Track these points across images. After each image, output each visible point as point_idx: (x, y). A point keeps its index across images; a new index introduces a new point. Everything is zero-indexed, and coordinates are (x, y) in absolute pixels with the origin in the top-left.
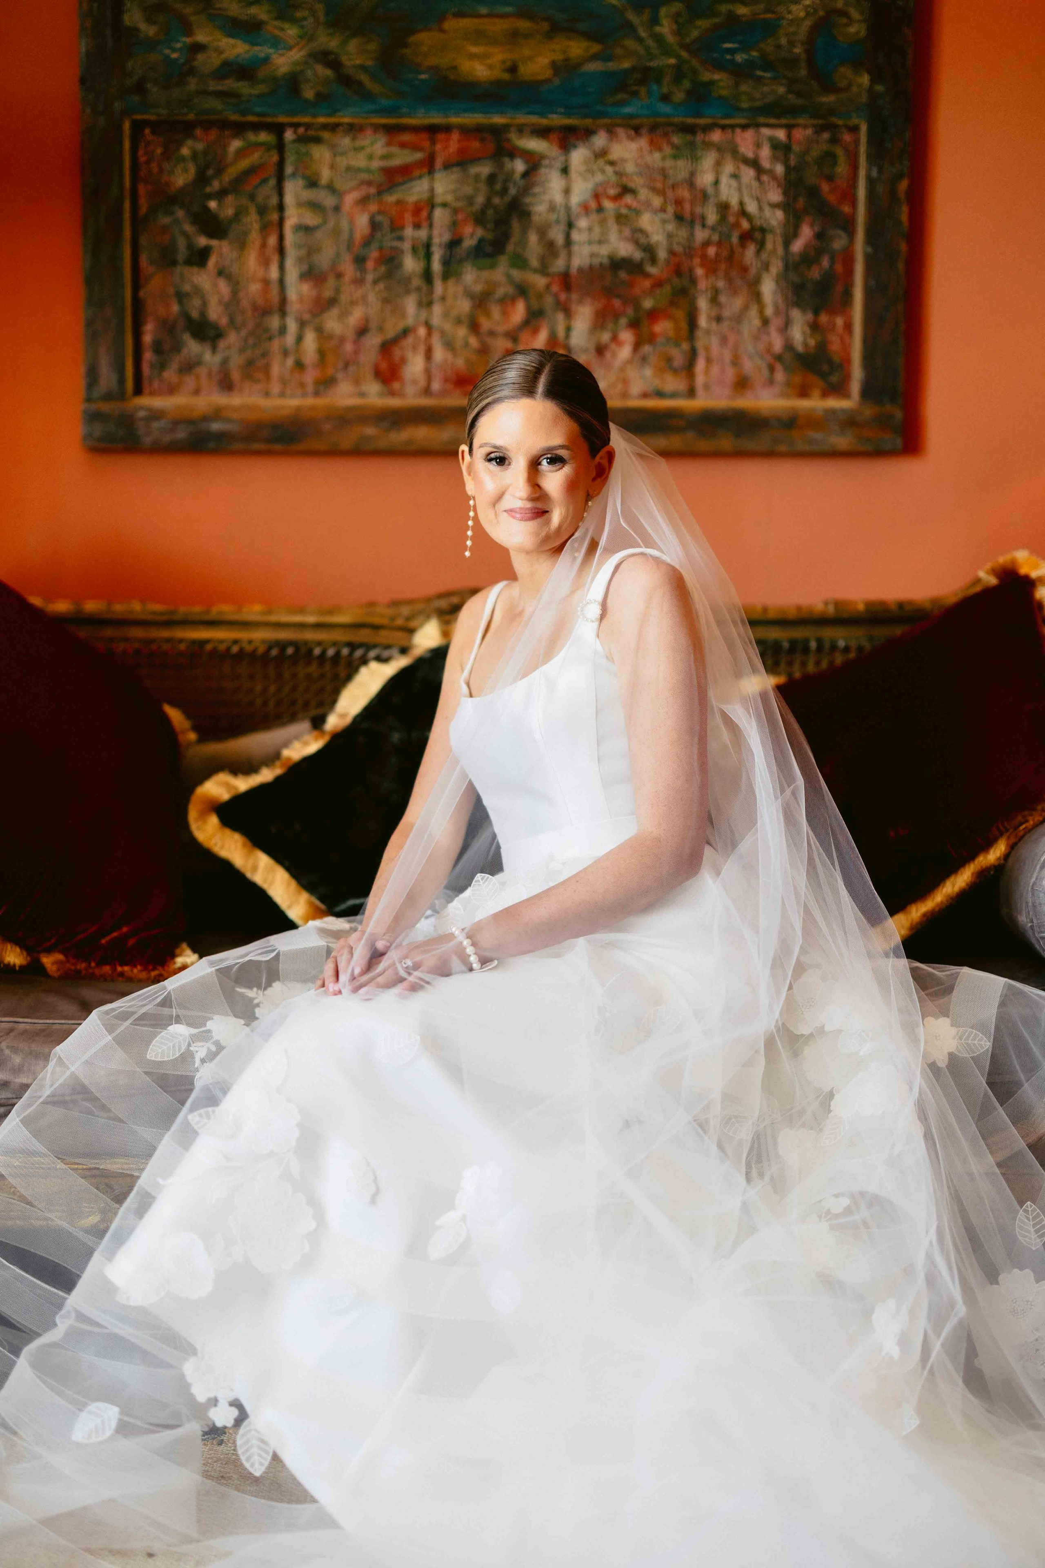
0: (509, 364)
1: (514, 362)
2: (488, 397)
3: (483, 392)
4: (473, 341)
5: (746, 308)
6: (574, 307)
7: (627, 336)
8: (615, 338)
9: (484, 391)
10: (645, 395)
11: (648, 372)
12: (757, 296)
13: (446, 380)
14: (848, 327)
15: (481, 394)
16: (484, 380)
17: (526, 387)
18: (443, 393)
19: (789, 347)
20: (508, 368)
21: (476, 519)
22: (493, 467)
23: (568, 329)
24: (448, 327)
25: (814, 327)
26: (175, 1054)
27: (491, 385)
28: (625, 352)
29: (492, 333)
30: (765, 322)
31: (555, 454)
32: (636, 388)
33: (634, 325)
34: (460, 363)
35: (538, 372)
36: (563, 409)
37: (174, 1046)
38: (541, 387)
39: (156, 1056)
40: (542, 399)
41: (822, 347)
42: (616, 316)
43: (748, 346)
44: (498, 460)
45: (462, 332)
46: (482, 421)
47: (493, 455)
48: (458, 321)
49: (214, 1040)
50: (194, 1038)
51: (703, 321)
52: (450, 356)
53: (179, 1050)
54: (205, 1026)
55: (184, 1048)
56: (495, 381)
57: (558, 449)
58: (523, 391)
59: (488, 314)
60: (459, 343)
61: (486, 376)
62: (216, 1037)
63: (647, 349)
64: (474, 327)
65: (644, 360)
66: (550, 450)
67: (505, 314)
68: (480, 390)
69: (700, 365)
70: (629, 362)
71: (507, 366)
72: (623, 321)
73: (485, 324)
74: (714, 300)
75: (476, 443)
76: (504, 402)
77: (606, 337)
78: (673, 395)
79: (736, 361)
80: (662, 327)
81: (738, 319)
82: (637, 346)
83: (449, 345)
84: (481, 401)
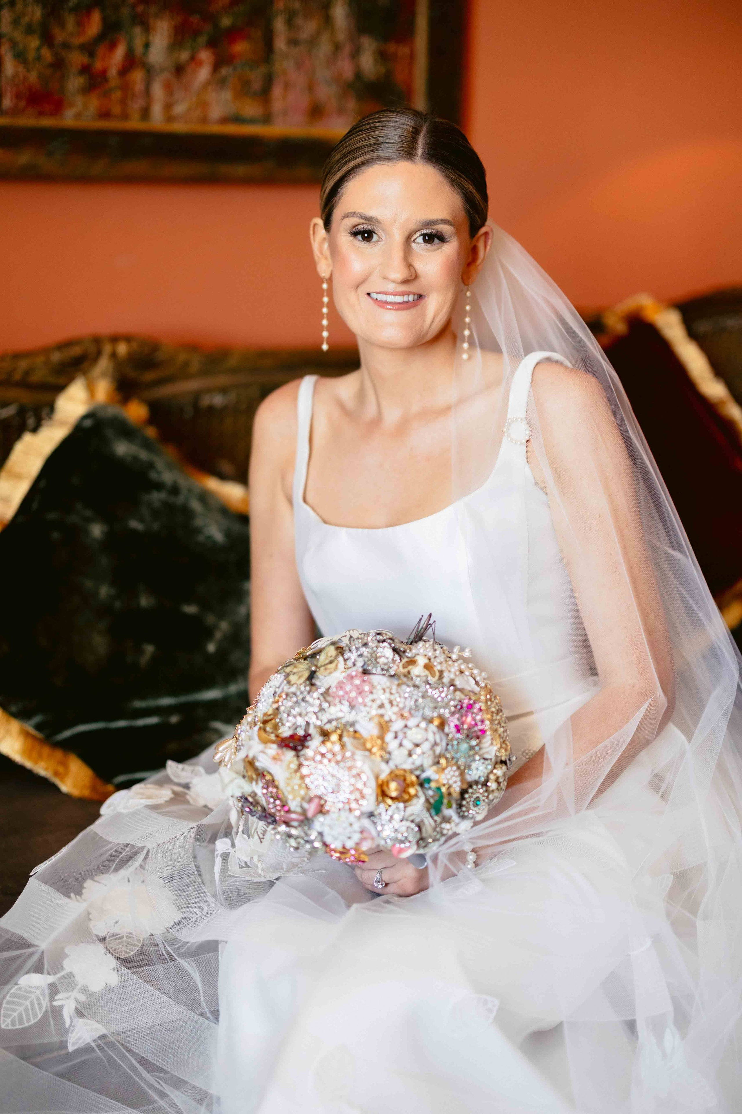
0: (379, 122)
1: (385, 119)
2: (355, 158)
3: (347, 154)
4: (47, 54)
5: (318, 33)
6: (151, 21)
7: (205, 56)
8: (193, 58)
9: (350, 152)
10: (225, 120)
11: (227, 95)
12: (328, 20)
13: (18, 96)
14: (412, 56)
15: (345, 156)
16: (347, 140)
17: (404, 147)
18: (15, 112)
19: (358, 75)
20: (378, 126)
21: (331, 305)
22: (358, 242)
23: (147, 45)
24: (18, 35)
25: (382, 56)
26: (37, 1016)
27: (359, 145)
28: (204, 73)
29: (66, 46)
30: (337, 47)
31: (435, 229)
32: (216, 112)
33: (212, 44)
34: (33, 77)
35: (415, 133)
36: (448, 177)
37: (32, 1003)
38: (420, 150)
39: (13, 1023)
40: (422, 162)
41: (388, 75)
42: (196, 33)
43: (322, 74)
44: (366, 235)
45: (34, 43)
46: (348, 187)
47: (361, 227)
48: (29, 30)
49: (79, 986)
50: (54, 990)
51: (280, 44)
52: (21, 69)
53: (40, 1009)
54: (63, 968)
55: (44, 1006)
56: (365, 140)
57: (440, 224)
58: (399, 152)
59: (62, 25)
60: (31, 55)
61: (351, 135)
62: (80, 980)
63: (224, 71)
64: (47, 39)
65: (222, 83)
66: (429, 224)
67: (80, 24)
68: (344, 151)
69: (277, 91)
70: (207, 84)
71: (377, 124)
72: (202, 40)
73: (60, 36)
74: (290, 22)
75: (337, 214)
76: (377, 164)
77: (184, 56)
78: (252, 121)
79: (311, 88)
80: (241, 47)
81: (313, 42)
82: (216, 67)
83: (20, 56)
84: (345, 164)
